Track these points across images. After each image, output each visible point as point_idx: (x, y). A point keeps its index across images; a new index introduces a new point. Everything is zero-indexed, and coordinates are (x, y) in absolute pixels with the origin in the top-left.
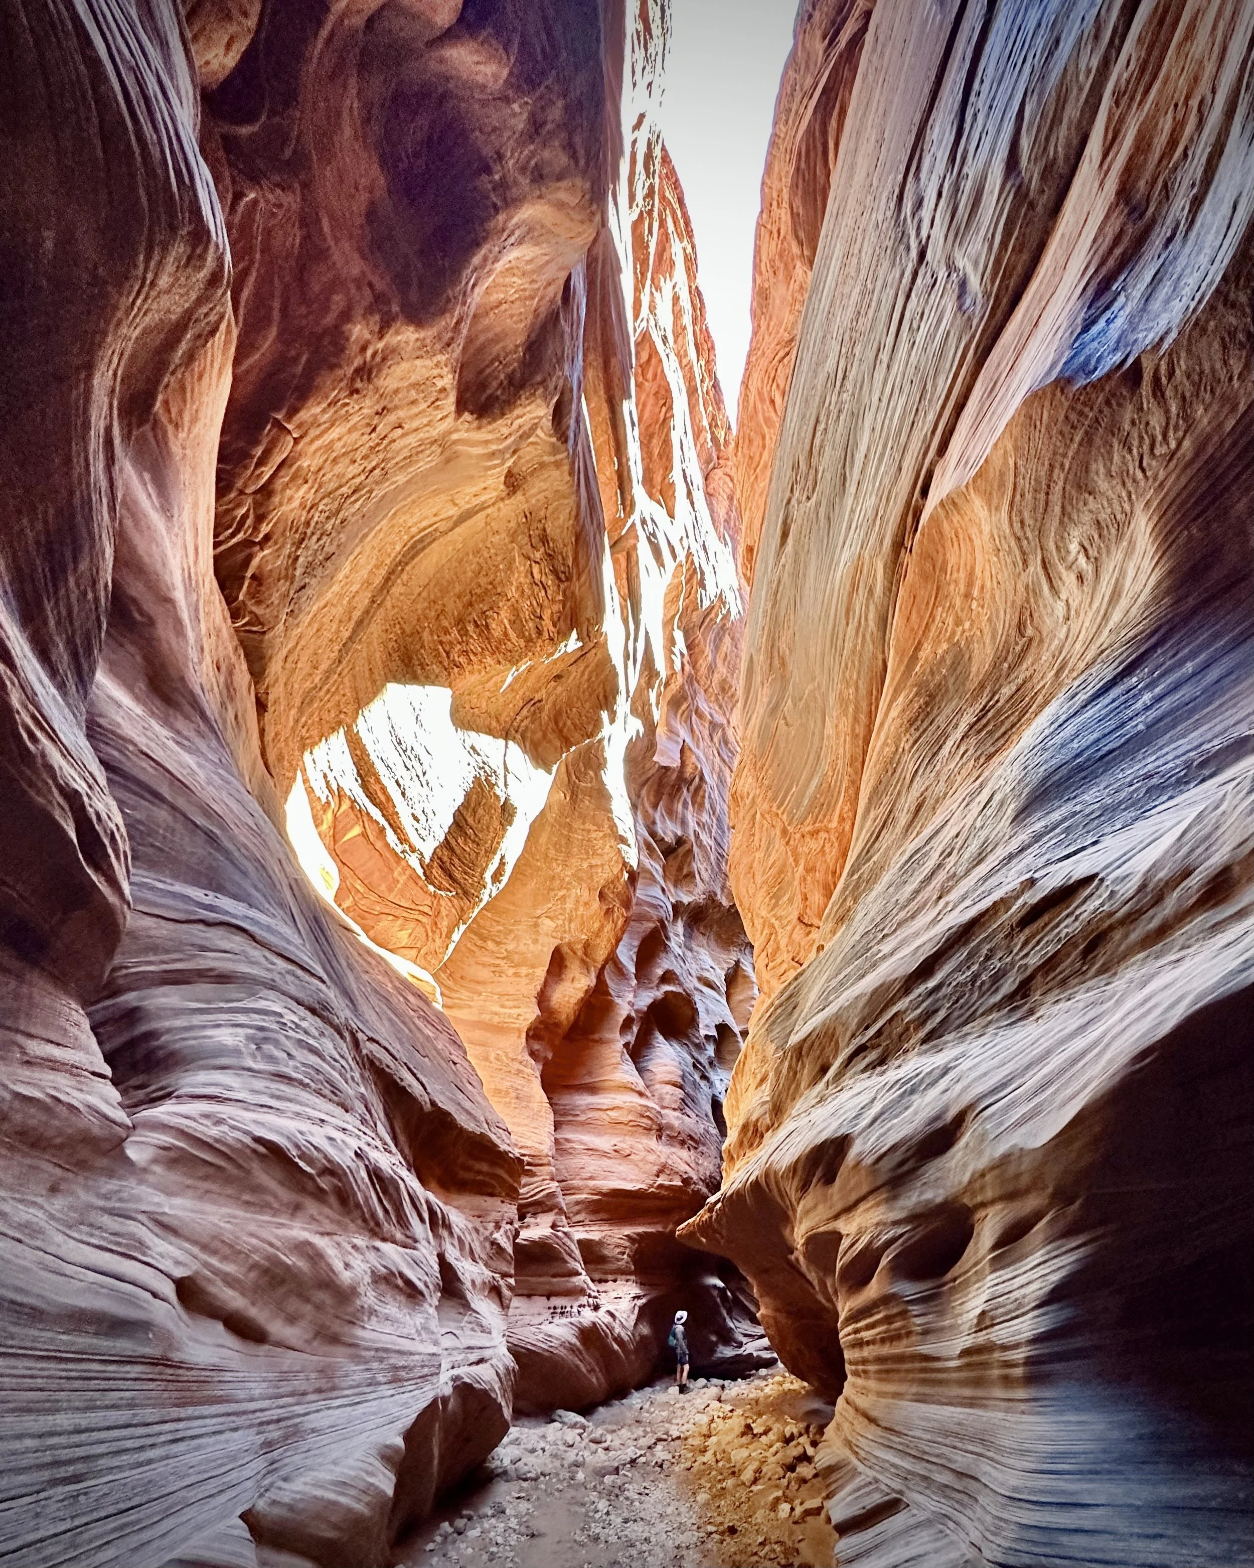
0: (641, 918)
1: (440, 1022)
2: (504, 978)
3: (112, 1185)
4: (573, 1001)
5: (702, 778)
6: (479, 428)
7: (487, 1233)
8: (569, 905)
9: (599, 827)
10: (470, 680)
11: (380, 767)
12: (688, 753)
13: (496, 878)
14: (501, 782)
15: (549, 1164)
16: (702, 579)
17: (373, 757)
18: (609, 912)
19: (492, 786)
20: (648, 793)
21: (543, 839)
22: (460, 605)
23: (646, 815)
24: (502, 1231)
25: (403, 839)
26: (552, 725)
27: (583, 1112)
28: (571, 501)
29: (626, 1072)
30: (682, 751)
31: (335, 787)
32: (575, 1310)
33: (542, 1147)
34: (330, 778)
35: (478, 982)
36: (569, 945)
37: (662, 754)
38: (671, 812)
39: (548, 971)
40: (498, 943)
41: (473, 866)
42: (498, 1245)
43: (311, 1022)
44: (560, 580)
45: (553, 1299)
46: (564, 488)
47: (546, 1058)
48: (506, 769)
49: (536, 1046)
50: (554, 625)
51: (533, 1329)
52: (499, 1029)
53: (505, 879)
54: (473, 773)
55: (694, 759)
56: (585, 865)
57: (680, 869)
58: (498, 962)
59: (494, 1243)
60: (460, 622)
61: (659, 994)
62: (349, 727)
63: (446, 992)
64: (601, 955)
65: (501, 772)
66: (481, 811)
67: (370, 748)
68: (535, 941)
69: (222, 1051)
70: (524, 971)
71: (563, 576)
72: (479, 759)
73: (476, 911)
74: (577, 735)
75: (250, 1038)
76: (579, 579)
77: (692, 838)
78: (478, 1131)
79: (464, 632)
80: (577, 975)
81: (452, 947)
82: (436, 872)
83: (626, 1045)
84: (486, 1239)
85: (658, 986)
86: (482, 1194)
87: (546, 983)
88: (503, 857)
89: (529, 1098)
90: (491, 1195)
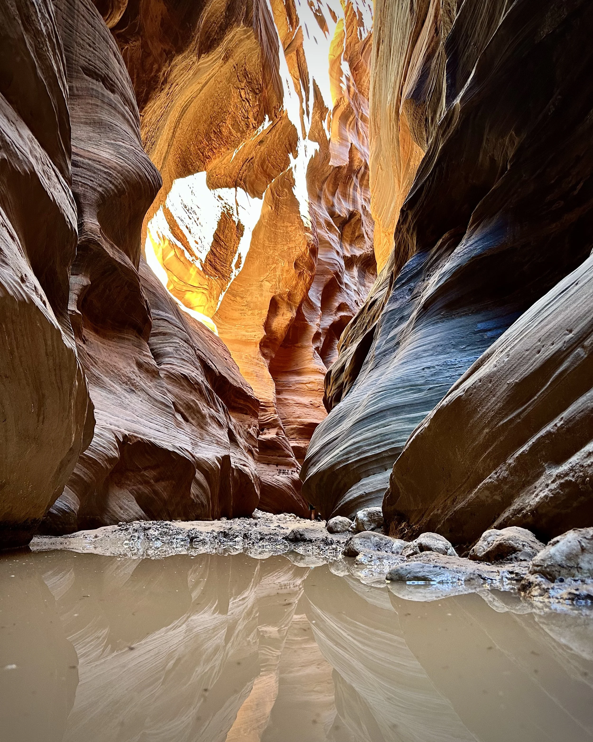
0: (324, 272)
1: (218, 341)
2: (247, 317)
3: (159, 381)
4: (284, 326)
5: (366, 167)
6: (208, 56)
7: (245, 428)
8: (278, 273)
9: (292, 223)
10: (214, 163)
11: (179, 221)
12: (355, 152)
13: (237, 266)
14: (235, 213)
15: (273, 406)
16: (361, 19)
17: (175, 218)
18: (301, 274)
19: (231, 216)
20: (328, 187)
21: (261, 236)
22: (206, 126)
23: (327, 201)
24: (251, 429)
25: (192, 254)
26: (260, 169)
27: (294, 385)
28: (258, 50)
29: (315, 363)
30: (351, 152)
31: (161, 236)
32: (290, 472)
33: (269, 399)
34: (159, 233)
35: (233, 319)
36: (280, 295)
37: (336, 157)
38: (345, 195)
39: (269, 311)
40: (242, 298)
41: (226, 262)
42: (250, 433)
43: (186, 345)
44: (257, 94)
45: (279, 466)
46: (254, 46)
47: (271, 357)
48: (237, 204)
49: (266, 351)
50: (255, 120)
51: (270, 477)
52: (247, 343)
53: (242, 266)
54: (221, 211)
55: (359, 155)
56: (286, 248)
57: (354, 233)
58: (242, 308)
59: (248, 433)
60: (207, 135)
61: (337, 318)
62: (164, 206)
63: (219, 326)
64: (298, 298)
65: (234, 207)
66: (227, 231)
67: (173, 214)
68: (261, 295)
69: (169, 353)
70: (256, 312)
71: (257, 91)
72: (223, 202)
73: (229, 284)
74: (275, 172)
75: (174, 350)
76: (267, 88)
77: (361, 211)
78: (238, 386)
79: (210, 139)
80: (285, 312)
81: (219, 303)
82: (209, 267)
83: (317, 349)
84: (245, 430)
85: (336, 313)
86: (242, 413)
87: (268, 317)
88: (240, 254)
89: (263, 376)
90: (246, 414)
